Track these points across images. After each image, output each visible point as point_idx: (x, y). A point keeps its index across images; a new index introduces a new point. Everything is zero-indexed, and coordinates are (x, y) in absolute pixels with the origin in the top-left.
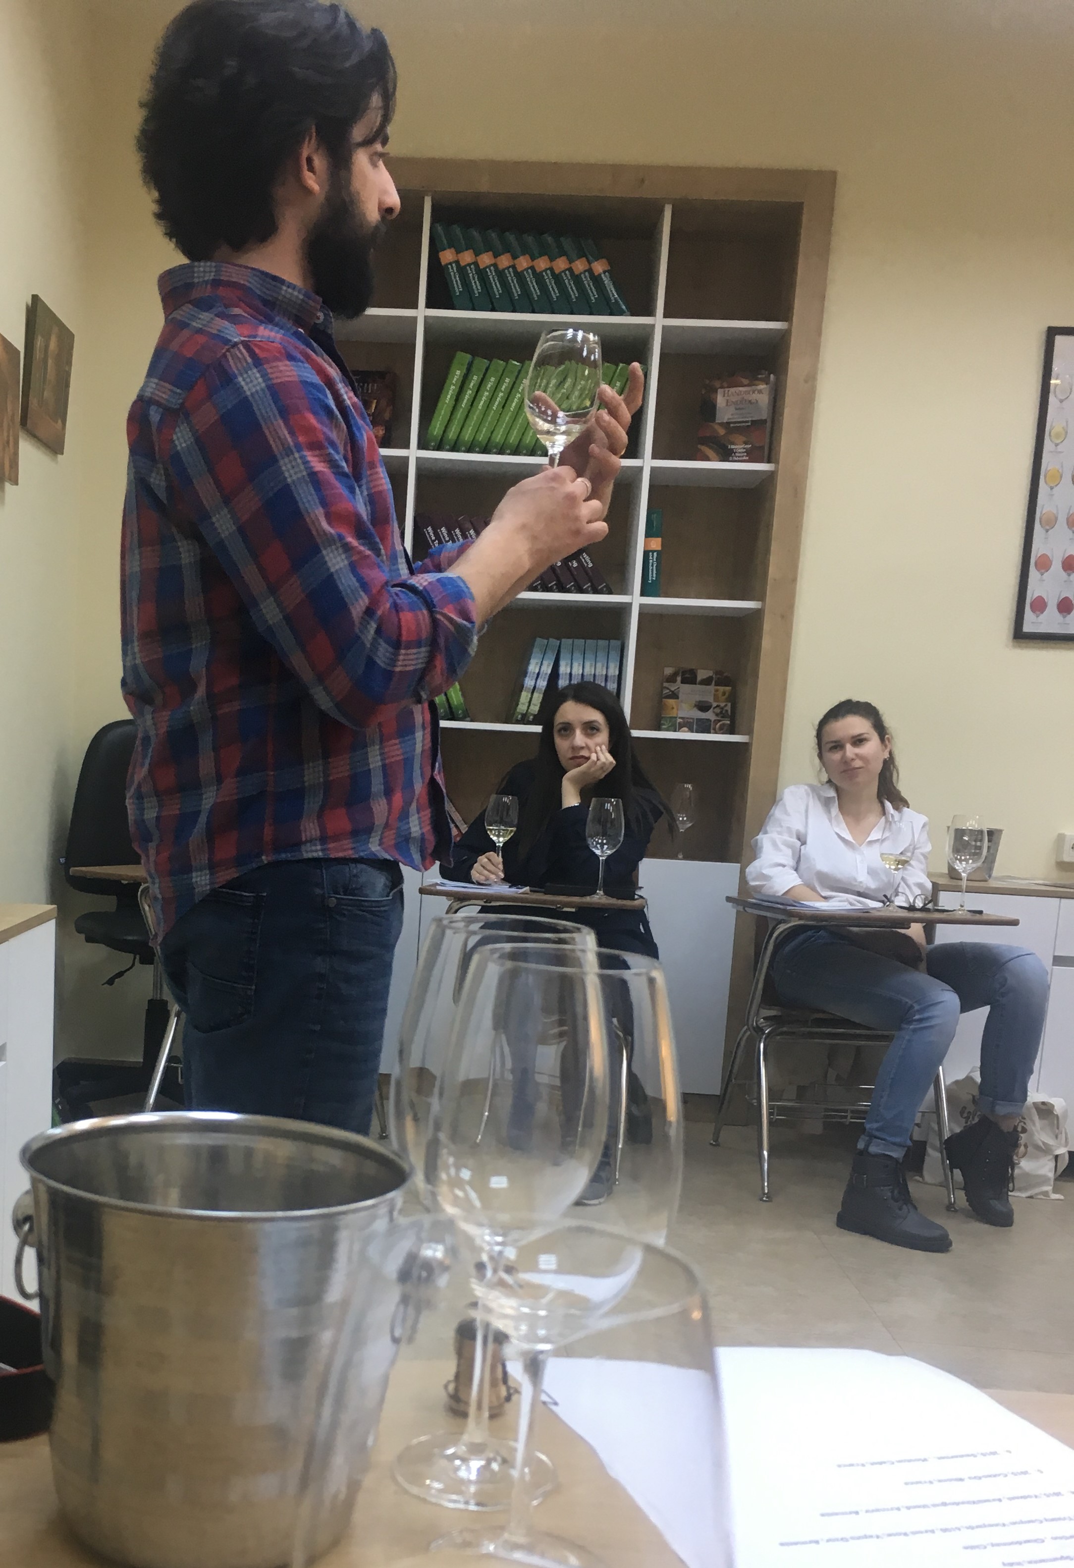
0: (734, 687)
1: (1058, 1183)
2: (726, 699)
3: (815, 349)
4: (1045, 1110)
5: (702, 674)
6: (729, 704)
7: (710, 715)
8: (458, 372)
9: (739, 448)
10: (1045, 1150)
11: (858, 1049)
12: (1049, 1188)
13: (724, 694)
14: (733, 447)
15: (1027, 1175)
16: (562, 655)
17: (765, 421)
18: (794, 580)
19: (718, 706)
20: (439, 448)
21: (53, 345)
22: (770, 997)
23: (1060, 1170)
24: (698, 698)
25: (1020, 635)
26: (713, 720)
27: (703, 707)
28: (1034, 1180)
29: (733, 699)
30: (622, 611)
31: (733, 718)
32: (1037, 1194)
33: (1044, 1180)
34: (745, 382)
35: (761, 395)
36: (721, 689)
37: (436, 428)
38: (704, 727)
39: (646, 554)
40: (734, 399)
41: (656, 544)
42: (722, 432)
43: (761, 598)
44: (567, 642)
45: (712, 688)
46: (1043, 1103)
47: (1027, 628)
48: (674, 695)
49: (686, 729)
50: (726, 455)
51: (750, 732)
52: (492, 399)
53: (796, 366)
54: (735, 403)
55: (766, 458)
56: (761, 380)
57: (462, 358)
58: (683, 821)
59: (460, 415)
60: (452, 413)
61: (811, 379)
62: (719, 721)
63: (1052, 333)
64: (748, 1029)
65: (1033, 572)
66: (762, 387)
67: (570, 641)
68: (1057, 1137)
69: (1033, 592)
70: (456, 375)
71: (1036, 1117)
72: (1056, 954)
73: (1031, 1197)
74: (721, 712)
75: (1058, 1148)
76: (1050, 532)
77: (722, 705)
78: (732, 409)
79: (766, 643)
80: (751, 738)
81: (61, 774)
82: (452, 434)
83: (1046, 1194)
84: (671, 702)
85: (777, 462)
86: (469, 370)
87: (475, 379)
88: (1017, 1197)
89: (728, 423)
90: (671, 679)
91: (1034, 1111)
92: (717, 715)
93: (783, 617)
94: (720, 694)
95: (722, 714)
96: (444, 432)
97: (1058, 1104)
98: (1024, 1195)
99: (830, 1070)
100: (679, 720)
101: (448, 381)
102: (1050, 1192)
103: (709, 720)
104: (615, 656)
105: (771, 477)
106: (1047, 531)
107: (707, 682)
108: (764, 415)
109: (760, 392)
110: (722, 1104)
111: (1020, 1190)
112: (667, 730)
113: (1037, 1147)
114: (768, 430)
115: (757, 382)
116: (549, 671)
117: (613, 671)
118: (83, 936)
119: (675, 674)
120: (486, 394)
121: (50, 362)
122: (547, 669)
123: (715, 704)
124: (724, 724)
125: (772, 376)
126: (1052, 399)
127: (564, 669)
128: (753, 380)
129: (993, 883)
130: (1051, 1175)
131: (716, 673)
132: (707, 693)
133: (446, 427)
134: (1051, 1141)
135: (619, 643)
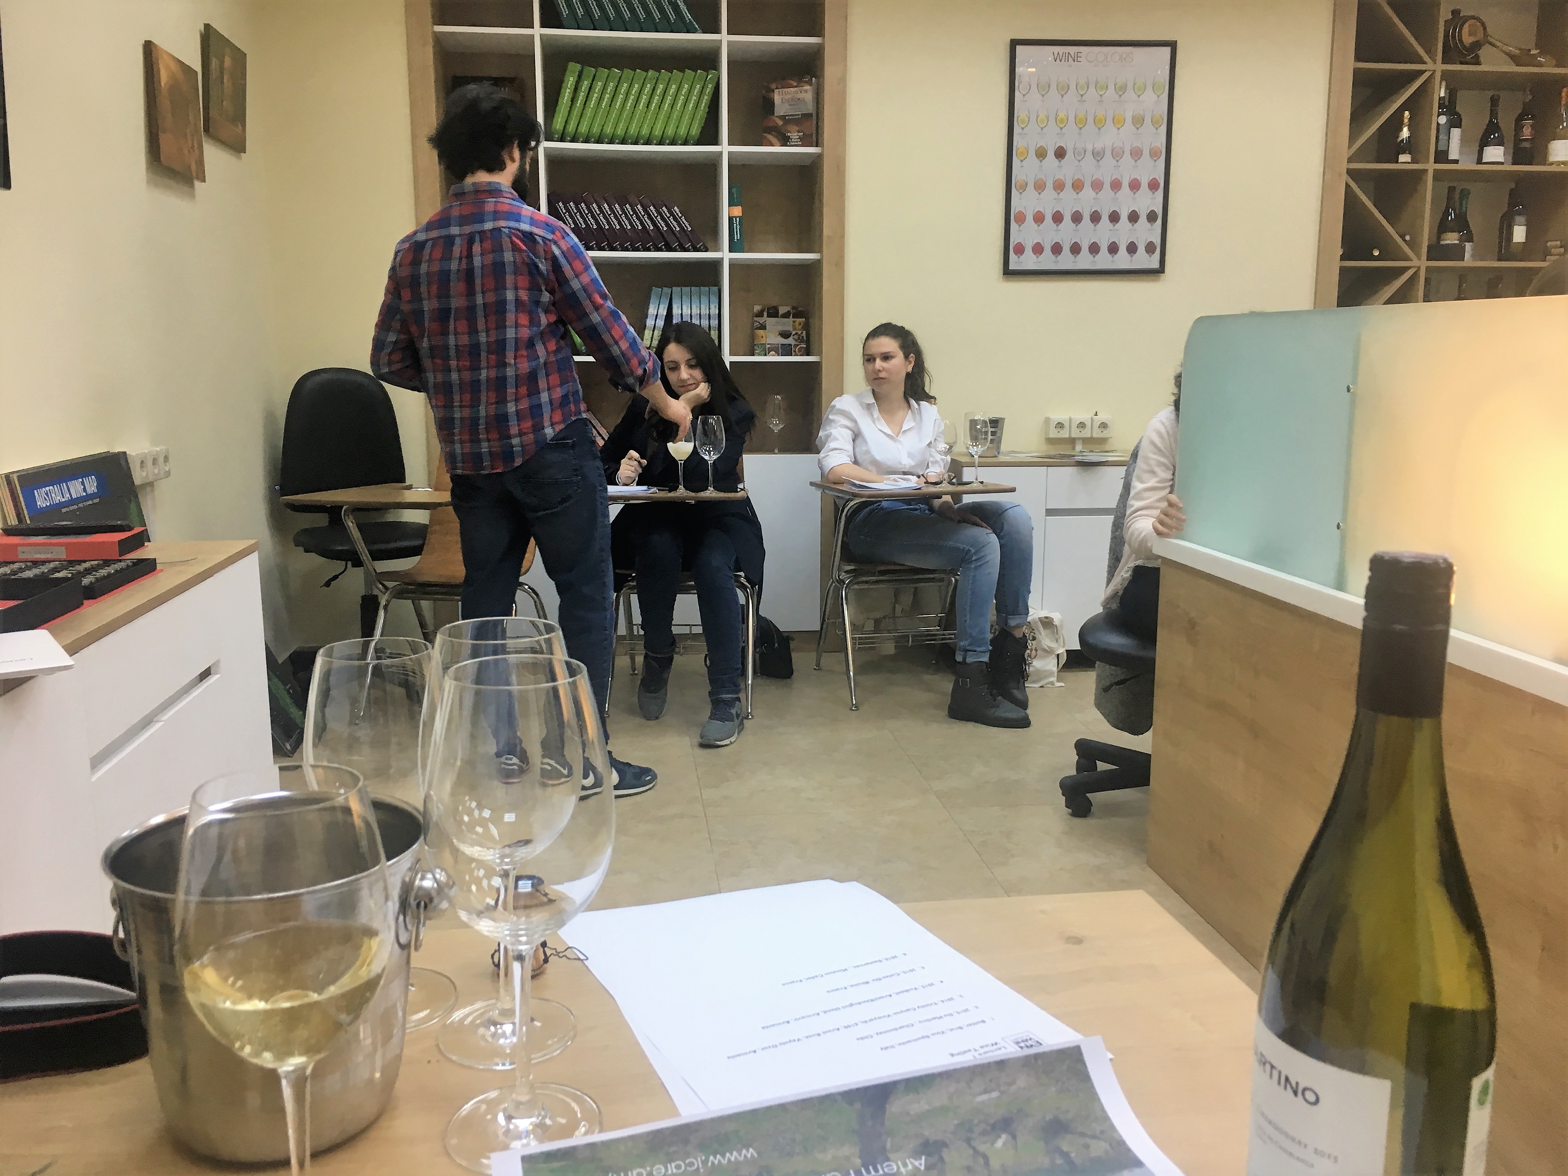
0: (807, 319)
1: (1062, 674)
2: (802, 327)
3: (844, 58)
4: (1047, 623)
5: (782, 310)
6: (804, 332)
7: (791, 341)
8: (571, 79)
9: (794, 135)
10: (1048, 652)
11: (916, 588)
12: (1054, 679)
13: (800, 324)
14: (789, 134)
15: (1038, 671)
16: (673, 300)
17: (811, 115)
18: (843, 237)
19: (796, 333)
20: (562, 139)
21: (228, 62)
22: (847, 555)
23: (1061, 665)
24: (781, 328)
25: (1008, 273)
26: (793, 344)
27: (785, 335)
28: (1042, 675)
29: (807, 327)
30: (716, 265)
31: (808, 341)
32: (1046, 684)
33: (1051, 674)
34: (795, 84)
35: (806, 93)
36: (798, 320)
37: (558, 123)
38: (787, 350)
39: (731, 219)
40: (788, 97)
41: (737, 211)
42: (780, 123)
43: (820, 251)
44: (676, 290)
45: (791, 319)
46: (1046, 618)
47: (1012, 267)
48: (763, 327)
49: (773, 353)
50: (785, 141)
51: (820, 354)
52: (601, 99)
53: (830, 71)
54: (788, 101)
55: (815, 144)
56: (806, 82)
57: (574, 68)
58: (776, 425)
59: (576, 112)
60: (569, 112)
61: (843, 81)
62: (798, 345)
63: (1014, 44)
64: (833, 582)
65: (1014, 226)
66: (807, 87)
67: (679, 289)
68: (1057, 641)
69: (1014, 241)
70: (570, 81)
71: (1041, 628)
72: (1048, 508)
73: (1042, 687)
74: (799, 338)
75: (1058, 649)
76: (1023, 193)
77: (799, 332)
78: (787, 106)
79: (826, 285)
80: (821, 358)
81: (269, 418)
82: (571, 128)
83: (1052, 683)
84: (761, 332)
85: (822, 146)
86: (580, 77)
87: (585, 84)
88: (1031, 686)
89: (784, 116)
90: (760, 314)
91: (1040, 624)
92: (796, 340)
93: (836, 265)
94: (797, 323)
95: (800, 340)
96: (565, 126)
97: (1056, 617)
98: (1037, 685)
99: (896, 605)
100: (768, 346)
101: (564, 85)
102: (1055, 682)
103: (790, 345)
104: (714, 300)
105: (820, 156)
106: (1021, 193)
107: (786, 315)
108: (810, 108)
109: (806, 91)
110: (820, 638)
111: (1034, 682)
112: (759, 355)
113: (1045, 651)
114: (814, 122)
115: (802, 84)
116: (665, 314)
117: (714, 311)
118: (302, 549)
119: (762, 311)
120: (596, 95)
121: (226, 77)
122: (663, 312)
123: (794, 333)
124: (801, 347)
125: (814, 79)
126: (1017, 93)
127: (676, 311)
128: (800, 82)
129: (1002, 458)
130: (1055, 669)
131: (793, 308)
132: (788, 324)
133: (566, 122)
134: (1053, 645)
135: (715, 289)
